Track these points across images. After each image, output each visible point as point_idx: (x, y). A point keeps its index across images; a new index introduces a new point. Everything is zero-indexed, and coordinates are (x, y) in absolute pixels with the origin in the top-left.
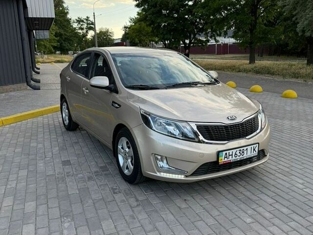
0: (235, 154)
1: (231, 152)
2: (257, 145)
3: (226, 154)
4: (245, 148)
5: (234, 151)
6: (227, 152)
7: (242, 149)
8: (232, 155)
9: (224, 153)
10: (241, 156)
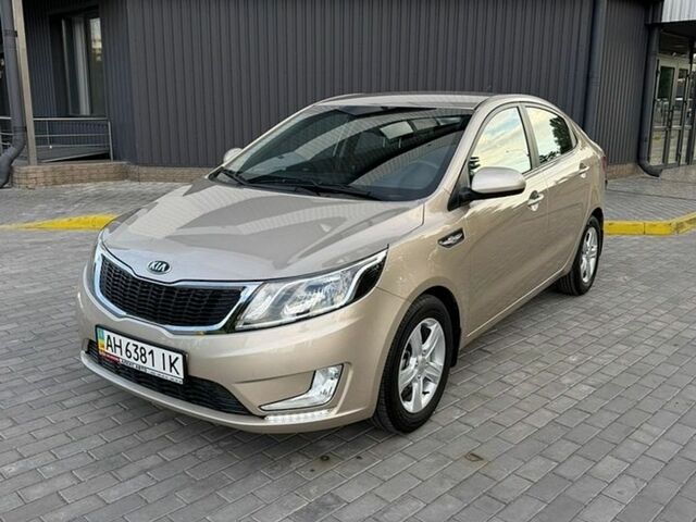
0: (127, 350)
1: (118, 337)
2: (180, 356)
3: (109, 337)
4: (148, 348)
5: (125, 341)
6: (112, 335)
7: (140, 345)
8: (120, 347)
9: (106, 333)
10: (139, 362)
